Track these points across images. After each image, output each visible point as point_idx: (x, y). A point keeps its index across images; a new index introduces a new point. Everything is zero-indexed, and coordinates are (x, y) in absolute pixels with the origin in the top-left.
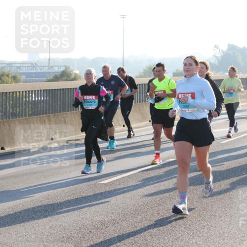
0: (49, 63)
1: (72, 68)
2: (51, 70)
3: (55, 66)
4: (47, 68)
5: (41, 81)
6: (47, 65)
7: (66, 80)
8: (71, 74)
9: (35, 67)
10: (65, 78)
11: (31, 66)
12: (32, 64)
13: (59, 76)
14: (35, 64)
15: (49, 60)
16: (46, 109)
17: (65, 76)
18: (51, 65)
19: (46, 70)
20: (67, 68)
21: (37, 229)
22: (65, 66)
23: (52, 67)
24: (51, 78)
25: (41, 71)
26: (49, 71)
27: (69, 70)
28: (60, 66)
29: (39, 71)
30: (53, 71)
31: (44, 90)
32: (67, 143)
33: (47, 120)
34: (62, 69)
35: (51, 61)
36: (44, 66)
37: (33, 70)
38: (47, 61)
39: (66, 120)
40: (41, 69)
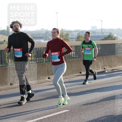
0: (102, 31)
1: (113, 33)
2: (103, 35)
3: (105, 33)
4: (101, 33)
5: (98, 40)
6: (101, 32)
7: (110, 40)
8: (113, 37)
9: (95, 33)
10: (110, 39)
11: (93, 33)
12: (93, 31)
13: (107, 38)
14: (95, 31)
15: (102, 29)
16: (101, 54)
17: (110, 38)
18: (103, 32)
19: (100, 34)
20: (111, 34)
21: (98, 113)
22: (110, 33)
23: (103, 33)
24: (103, 38)
25: (98, 35)
26: (102, 35)
27: (112, 35)
28: (107, 33)
29: (97, 35)
30: (104, 35)
31: (100, 45)
32: (112, 71)
33: (102, 59)
34: (108, 34)
35: (103, 30)
36: (99, 33)
37: (94, 34)
38: (101, 30)
39: (112, 59)
40: (98, 34)
